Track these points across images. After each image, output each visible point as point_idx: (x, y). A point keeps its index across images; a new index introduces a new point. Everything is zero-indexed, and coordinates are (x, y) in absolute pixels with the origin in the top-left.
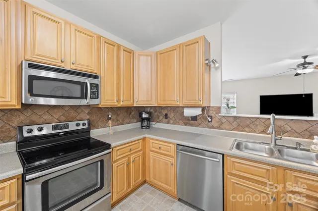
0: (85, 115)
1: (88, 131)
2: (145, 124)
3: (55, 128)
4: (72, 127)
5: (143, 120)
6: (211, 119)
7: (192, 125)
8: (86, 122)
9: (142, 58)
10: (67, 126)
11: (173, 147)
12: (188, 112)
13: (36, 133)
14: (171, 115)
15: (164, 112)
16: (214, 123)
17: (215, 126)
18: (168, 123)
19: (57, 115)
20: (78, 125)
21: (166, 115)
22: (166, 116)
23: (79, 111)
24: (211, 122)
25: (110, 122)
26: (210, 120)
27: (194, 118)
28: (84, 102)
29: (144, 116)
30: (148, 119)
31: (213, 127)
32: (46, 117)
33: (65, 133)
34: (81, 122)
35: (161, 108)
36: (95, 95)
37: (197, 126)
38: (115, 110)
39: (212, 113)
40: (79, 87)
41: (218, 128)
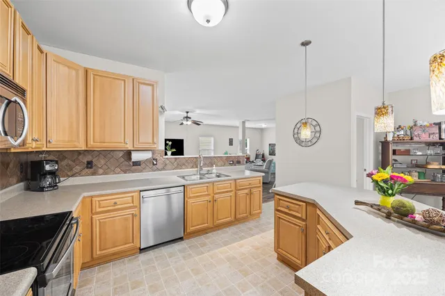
2: (48, 183)
6: (156, 161)
7: (134, 172)
14: (100, 162)
16: (160, 166)
17: (160, 168)
18: (94, 174)
21: (89, 163)
22: (89, 165)
24: (156, 164)
26: (155, 163)
29: (49, 167)
31: (158, 170)
35: (76, 153)
37: (141, 171)
39: (156, 156)
41: (163, 169)
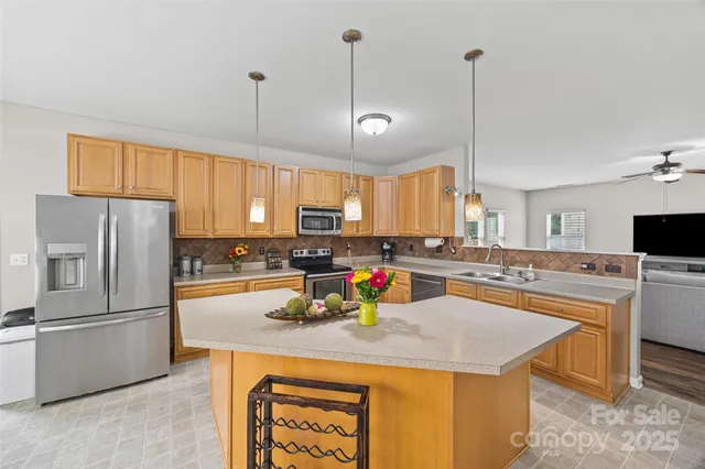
0: (328, 243)
1: (330, 258)
2: (387, 257)
3: (310, 252)
4: (320, 253)
5: (384, 252)
6: (455, 250)
7: (437, 258)
8: (329, 250)
9: (382, 184)
10: (316, 252)
11: (408, 275)
12: (430, 243)
13: (300, 255)
14: (416, 247)
15: (410, 243)
16: (458, 255)
17: (458, 258)
18: (413, 256)
19: (310, 242)
20: (324, 252)
21: (411, 246)
22: (411, 248)
24: (455, 253)
25: (349, 252)
26: (453, 251)
27: (439, 249)
28: (331, 232)
29: (386, 247)
30: (390, 251)
31: (456, 260)
33: (317, 258)
34: (326, 250)
35: (404, 239)
36: (339, 227)
38: (353, 240)
39: (456, 244)
40: (327, 221)
41: (462, 260)
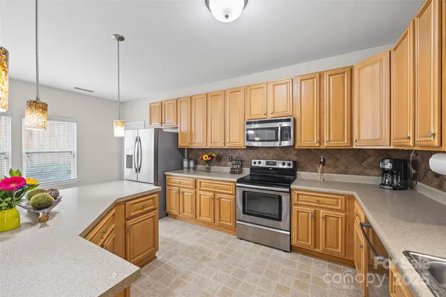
2: (388, 181)
3: (268, 163)
4: (279, 165)
8: (291, 163)
10: (275, 164)
13: (257, 165)
19: (272, 154)
20: (284, 164)
23: (288, 151)
28: (278, 144)
32: (265, 155)
33: (274, 169)
34: (287, 162)
